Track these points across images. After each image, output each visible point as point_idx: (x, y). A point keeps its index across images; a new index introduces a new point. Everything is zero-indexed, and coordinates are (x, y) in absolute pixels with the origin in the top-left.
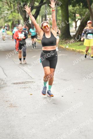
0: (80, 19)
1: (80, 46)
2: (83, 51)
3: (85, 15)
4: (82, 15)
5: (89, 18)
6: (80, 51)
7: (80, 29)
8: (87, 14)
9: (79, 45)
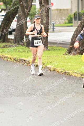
0: (4, 10)
1: (4, 49)
2: (7, 56)
3: (12, 4)
4: (8, 4)
5: (18, 8)
6: (3, 55)
7: (5, 25)
8: (15, 2)
9: (2, 48)
